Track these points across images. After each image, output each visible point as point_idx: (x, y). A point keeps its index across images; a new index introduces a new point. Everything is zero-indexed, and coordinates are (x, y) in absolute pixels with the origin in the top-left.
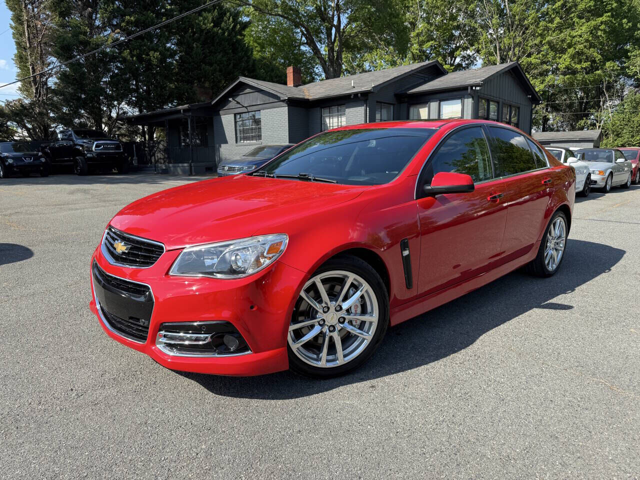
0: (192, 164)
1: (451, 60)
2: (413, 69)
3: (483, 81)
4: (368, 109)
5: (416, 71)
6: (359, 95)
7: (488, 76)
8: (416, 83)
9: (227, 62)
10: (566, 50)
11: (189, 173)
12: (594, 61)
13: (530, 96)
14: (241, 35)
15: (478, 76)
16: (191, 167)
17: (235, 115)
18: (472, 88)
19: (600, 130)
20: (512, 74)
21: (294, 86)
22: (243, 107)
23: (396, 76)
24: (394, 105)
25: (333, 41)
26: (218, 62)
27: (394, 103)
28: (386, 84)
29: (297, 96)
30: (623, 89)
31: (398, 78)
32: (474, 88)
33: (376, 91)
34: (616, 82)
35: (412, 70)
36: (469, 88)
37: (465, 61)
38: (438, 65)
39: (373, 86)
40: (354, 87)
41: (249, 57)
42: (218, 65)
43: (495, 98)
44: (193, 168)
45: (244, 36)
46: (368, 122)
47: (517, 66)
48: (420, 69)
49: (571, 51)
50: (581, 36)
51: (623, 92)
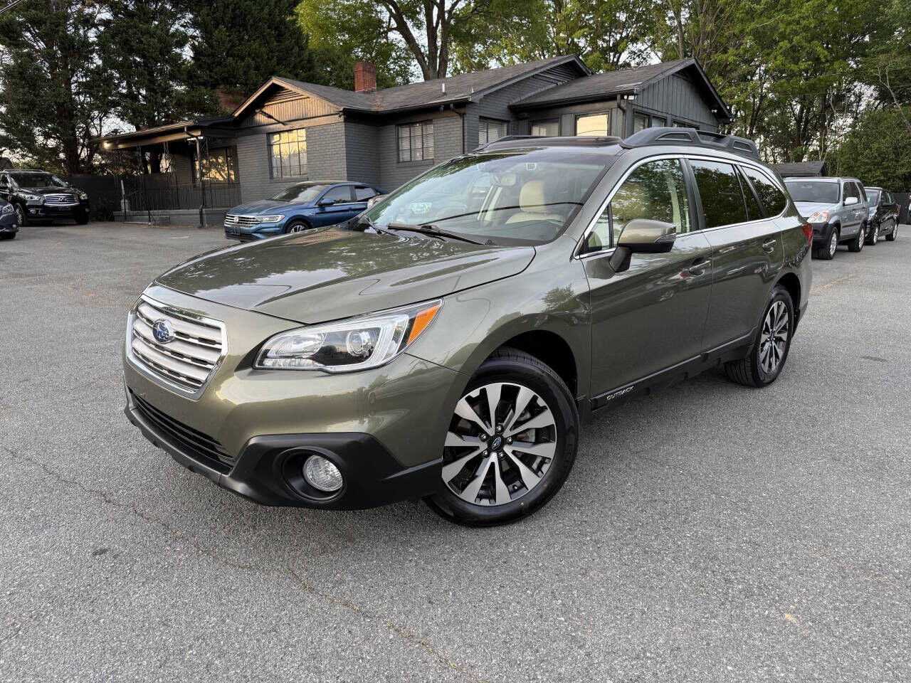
0: (204, 210)
1: (614, 57)
2: (537, 67)
5: (542, 70)
6: (452, 105)
7: (647, 79)
8: (542, 89)
9: (268, 54)
10: (777, 43)
11: (199, 224)
12: (817, 60)
13: (716, 111)
14: (292, 14)
15: (633, 78)
16: (201, 213)
17: (269, 135)
18: (622, 98)
19: (823, 162)
20: (686, 76)
21: (364, 92)
22: (279, 122)
23: (511, 77)
24: (508, 122)
25: (434, 25)
26: (253, 55)
27: (507, 119)
28: (494, 89)
29: (361, 107)
30: (859, 102)
31: (514, 81)
32: (625, 97)
33: (477, 101)
34: (849, 90)
35: (535, 69)
36: (619, 97)
37: (634, 59)
38: (577, 62)
39: (472, 92)
40: (446, 94)
41: (302, 49)
42: (253, 59)
43: (659, 114)
44: (205, 217)
45: (297, 15)
47: (694, 64)
48: (548, 68)
49: (784, 44)
50: (798, 23)
51: (858, 106)
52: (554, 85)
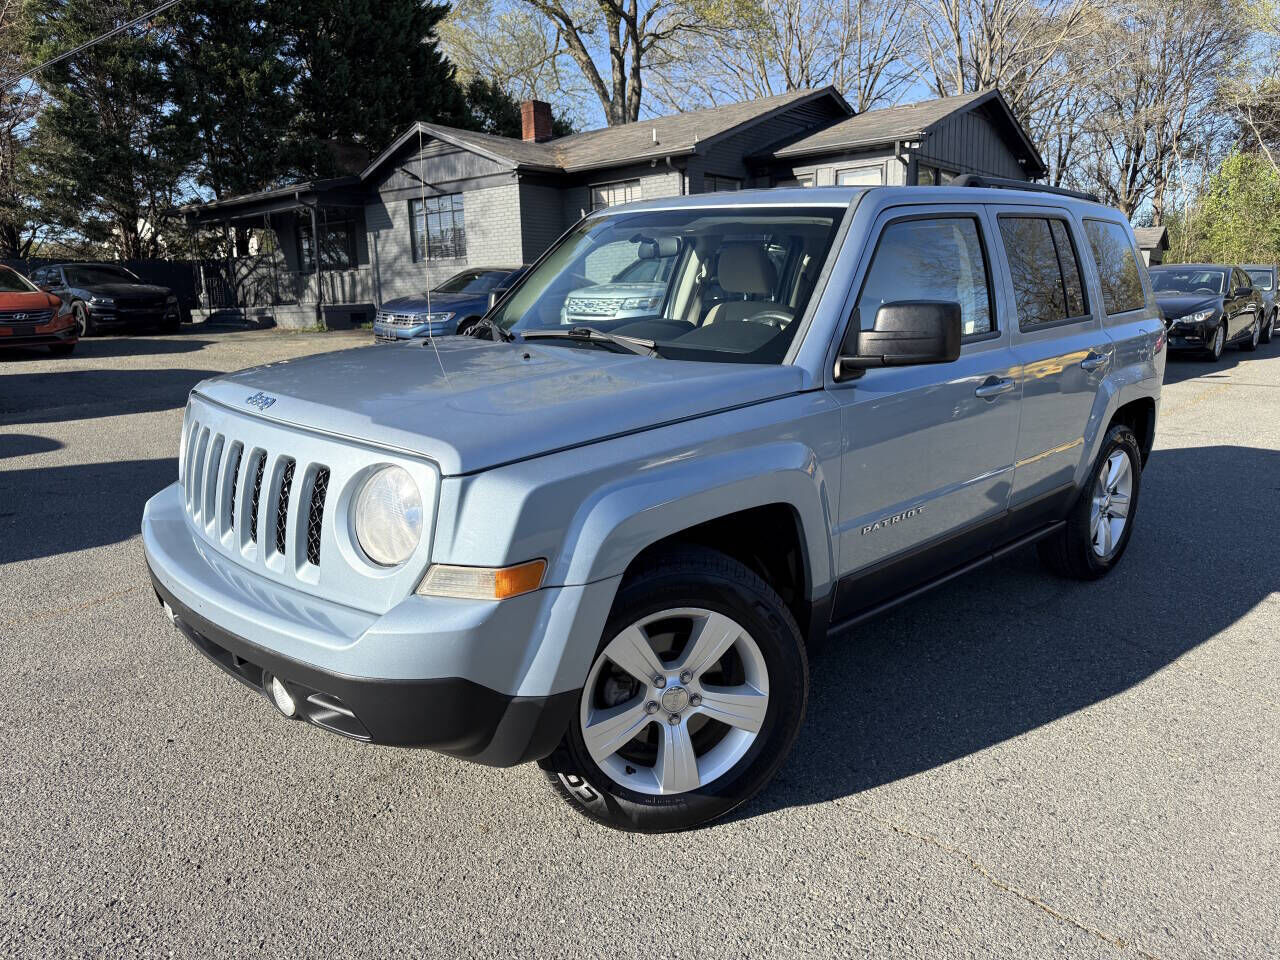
0: (322, 306)
2: (781, 105)
3: (926, 129)
4: (687, 180)
5: (786, 109)
6: (668, 159)
7: (936, 120)
8: (787, 135)
13: (1024, 161)
15: (915, 119)
16: (319, 312)
17: (411, 202)
18: (903, 146)
19: (1163, 228)
20: (985, 115)
21: (536, 141)
22: (427, 185)
23: (746, 119)
24: (741, 180)
27: (741, 177)
28: (725, 136)
29: (539, 163)
31: (751, 125)
32: (907, 145)
33: (703, 153)
35: (779, 108)
36: (898, 144)
38: (834, 96)
39: (697, 140)
40: (658, 144)
41: (446, 84)
43: (951, 166)
44: (323, 315)
46: (687, 193)
47: (996, 98)
48: (796, 105)
52: (802, 129)
